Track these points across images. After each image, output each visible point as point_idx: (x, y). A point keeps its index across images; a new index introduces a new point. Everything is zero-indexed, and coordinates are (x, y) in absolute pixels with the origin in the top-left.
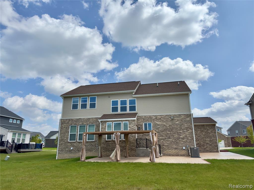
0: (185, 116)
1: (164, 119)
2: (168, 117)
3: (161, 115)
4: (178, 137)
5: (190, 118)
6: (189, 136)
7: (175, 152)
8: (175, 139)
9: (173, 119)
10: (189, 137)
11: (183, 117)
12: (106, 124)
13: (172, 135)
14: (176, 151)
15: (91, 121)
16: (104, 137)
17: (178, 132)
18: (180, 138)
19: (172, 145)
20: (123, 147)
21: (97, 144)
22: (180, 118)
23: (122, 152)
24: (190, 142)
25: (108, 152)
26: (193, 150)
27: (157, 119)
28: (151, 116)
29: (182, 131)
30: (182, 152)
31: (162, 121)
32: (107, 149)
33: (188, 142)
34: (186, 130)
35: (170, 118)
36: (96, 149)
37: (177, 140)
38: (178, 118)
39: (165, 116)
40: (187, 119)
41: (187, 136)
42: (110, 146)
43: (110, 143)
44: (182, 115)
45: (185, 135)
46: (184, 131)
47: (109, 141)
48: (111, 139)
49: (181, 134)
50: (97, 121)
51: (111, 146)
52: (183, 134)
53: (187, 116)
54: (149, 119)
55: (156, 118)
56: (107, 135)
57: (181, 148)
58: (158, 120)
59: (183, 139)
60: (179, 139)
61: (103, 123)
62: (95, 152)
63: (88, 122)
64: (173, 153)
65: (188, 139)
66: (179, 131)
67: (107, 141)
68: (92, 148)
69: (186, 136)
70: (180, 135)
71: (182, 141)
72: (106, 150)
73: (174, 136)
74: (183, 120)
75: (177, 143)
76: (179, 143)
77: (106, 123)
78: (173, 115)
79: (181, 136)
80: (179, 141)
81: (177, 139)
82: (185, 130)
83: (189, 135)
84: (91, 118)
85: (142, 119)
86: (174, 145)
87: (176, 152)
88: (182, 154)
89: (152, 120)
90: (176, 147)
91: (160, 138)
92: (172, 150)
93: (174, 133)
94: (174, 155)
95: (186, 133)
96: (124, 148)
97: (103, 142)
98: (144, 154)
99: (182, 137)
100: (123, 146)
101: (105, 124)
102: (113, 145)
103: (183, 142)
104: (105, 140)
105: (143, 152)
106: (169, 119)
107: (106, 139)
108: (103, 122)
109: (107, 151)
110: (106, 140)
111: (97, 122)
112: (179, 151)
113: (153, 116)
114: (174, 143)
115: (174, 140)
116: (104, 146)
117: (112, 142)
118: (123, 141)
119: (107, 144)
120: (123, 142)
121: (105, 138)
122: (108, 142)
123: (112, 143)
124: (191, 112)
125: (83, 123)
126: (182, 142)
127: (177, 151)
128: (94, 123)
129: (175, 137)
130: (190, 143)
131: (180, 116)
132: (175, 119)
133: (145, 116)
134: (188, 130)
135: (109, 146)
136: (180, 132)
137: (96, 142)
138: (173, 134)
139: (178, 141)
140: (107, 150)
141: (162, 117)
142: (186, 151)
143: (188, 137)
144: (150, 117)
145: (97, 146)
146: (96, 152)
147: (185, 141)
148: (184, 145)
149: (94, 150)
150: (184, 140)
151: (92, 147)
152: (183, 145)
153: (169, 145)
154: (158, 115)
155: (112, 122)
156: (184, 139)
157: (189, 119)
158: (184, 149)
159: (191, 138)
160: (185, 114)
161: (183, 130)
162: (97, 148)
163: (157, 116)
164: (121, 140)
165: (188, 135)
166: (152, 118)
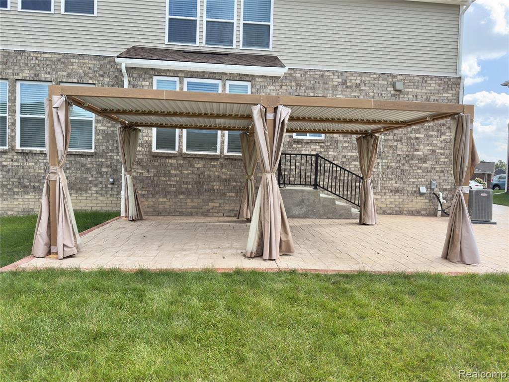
0: (439, 85)
1: (370, 87)
2: (386, 83)
3: (361, 74)
4: (407, 153)
5: (454, 92)
6: (443, 151)
7: (391, 203)
8: (398, 158)
9: (400, 91)
10: (441, 154)
11: (433, 85)
12: (152, 83)
13: (391, 146)
14: (397, 197)
15: (75, 66)
16: (146, 138)
17: (410, 138)
18: (413, 157)
19: (385, 179)
20: (226, 180)
21: (107, 167)
22: (424, 91)
23: (221, 199)
24: (442, 172)
25: (161, 200)
26: (476, 199)
27: (347, 87)
28: (327, 74)
29: (422, 136)
30: (415, 203)
31: (363, 94)
32: (158, 185)
33: (437, 172)
34: (436, 133)
35: (394, 85)
36: (101, 182)
37: (403, 165)
38: (417, 88)
39: (375, 79)
40: (445, 95)
41: (438, 151)
42: (171, 175)
43: (171, 164)
44: (432, 78)
45: (430, 148)
46: (429, 136)
47: (169, 157)
48: (174, 148)
49: (419, 146)
50: (101, 73)
51: (176, 175)
52: (424, 145)
53: (446, 86)
54: (317, 85)
55: (344, 83)
56: (154, 130)
57: (414, 189)
58: (348, 90)
59: (424, 160)
60: (412, 162)
61: (135, 79)
62: (97, 192)
63: (61, 70)
64: (385, 206)
65: (438, 161)
66: (413, 135)
67: (156, 156)
68: (86, 178)
69: (434, 151)
70: (417, 147)
71: (419, 168)
72: (154, 189)
73: (395, 149)
74: (432, 98)
75: (403, 172)
76: (409, 174)
77: (151, 78)
78: (401, 77)
79: (417, 150)
80: (411, 166)
81: (403, 162)
82: (433, 131)
83: (444, 149)
84: (74, 56)
85: (294, 84)
86: (391, 179)
87: (397, 203)
88: (413, 209)
89: (328, 89)
90: (397, 185)
91: (350, 154)
92: (385, 194)
93: (396, 141)
94: (388, 212)
95: (434, 142)
96: (229, 184)
97: (142, 159)
98: (304, 210)
99: (421, 153)
100: (224, 177)
101: (147, 83)
102: (185, 172)
103: (421, 171)
104: (150, 152)
105: (302, 201)
106: (389, 89)
107: (150, 146)
108: (137, 72)
109: (158, 193)
110: (154, 149)
111: (102, 76)
112: (405, 197)
113: (334, 72)
114: (392, 173)
115: (393, 164)
116: (147, 175)
117: (182, 162)
118: (227, 158)
119: (155, 167)
120: (228, 162)
121: (147, 142)
122: (162, 161)
123: (181, 165)
124: (460, 71)
125: (37, 75)
126: (419, 171)
127: (401, 200)
128: (91, 78)
129: (399, 153)
130: (442, 174)
131: (426, 81)
132: (408, 92)
133: (306, 71)
134: (443, 131)
135: (168, 174)
136: (417, 138)
137: (102, 157)
138: (396, 143)
139: (407, 168)
140: (157, 189)
141: (364, 81)
142: (427, 201)
143: (440, 156)
144: (322, 76)
145: (107, 173)
146: (102, 195)
147: (429, 169)
148: (423, 180)
149: (94, 189)
150: (424, 165)
151: (85, 176)
152: (420, 180)
153: (376, 179)
154: (352, 74)
155: (177, 79)
156: (425, 162)
157: (450, 95)
158: (422, 194)
159: (447, 160)
160: (440, 78)
161: (426, 130)
162: (107, 179)
163: (347, 77)
164: (218, 153)
165: (441, 148)
166: (330, 83)
